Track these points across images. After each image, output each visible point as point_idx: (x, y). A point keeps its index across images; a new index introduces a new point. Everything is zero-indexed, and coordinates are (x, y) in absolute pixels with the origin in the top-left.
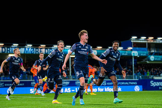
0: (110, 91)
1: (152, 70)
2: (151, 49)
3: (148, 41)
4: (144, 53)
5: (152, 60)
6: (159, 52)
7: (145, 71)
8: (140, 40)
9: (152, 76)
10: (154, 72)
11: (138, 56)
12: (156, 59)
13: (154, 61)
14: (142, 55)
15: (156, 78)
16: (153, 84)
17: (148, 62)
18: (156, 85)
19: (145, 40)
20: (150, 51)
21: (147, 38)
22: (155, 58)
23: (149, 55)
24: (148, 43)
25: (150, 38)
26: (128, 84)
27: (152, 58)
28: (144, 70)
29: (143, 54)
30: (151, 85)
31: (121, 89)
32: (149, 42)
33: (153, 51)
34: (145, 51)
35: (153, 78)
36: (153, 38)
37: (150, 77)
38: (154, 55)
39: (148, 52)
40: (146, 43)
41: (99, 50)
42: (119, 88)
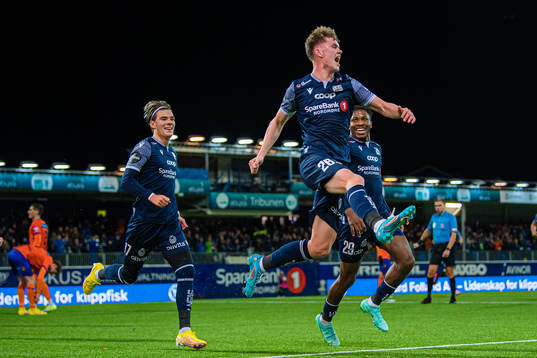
0: (93, 301)
1: (222, 238)
2: (219, 173)
3: (209, 147)
4: (200, 186)
5: (223, 206)
6: (242, 181)
7: (202, 240)
8: (187, 146)
9: (221, 255)
10: (228, 241)
11: (181, 195)
12: (233, 203)
13: (229, 208)
14: (191, 189)
15: (231, 260)
16: (225, 279)
17: (209, 212)
18: (233, 280)
19: (200, 147)
20: (216, 177)
21: (208, 140)
22: (230, 199)
23: (214, 191)
24: (209, 154)
25: (215, 140)
26: (148, 279)
27: (222, 200)
28: (197, 236)
29: (196, 186)
30: (219, 282)
31: (128, 296)
32: (212, 151)
33: (225, 180)
34: (202, 178)
35: (223, 260)
36: (224, 140)
37: (215, 258)
38: (228, 191)
39: (212, 181)
40: (203, 154)
41: (61, 174)
42: (122, 291)
